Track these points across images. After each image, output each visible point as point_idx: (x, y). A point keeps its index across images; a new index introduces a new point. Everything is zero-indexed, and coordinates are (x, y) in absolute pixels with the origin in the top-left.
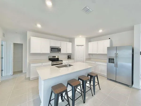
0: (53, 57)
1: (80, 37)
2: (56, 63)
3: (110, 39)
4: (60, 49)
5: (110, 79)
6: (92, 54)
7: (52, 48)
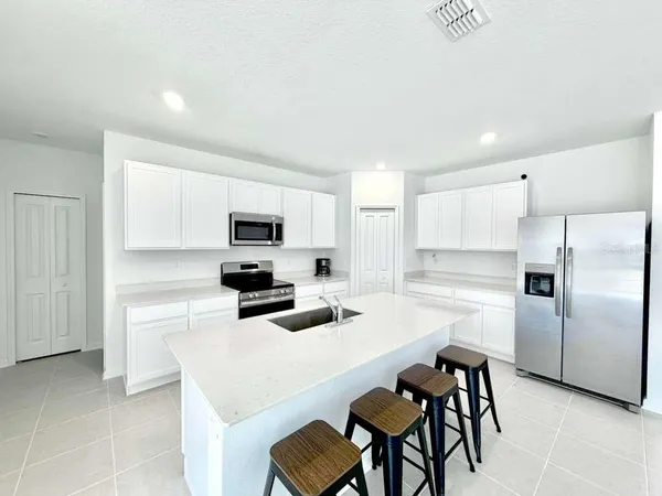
0: (243, 267)
1: (381, 166)
2: (260, 298)
3: (525, 181)
4: (280, 227)
5: (530, 373)
6: (434, 253)
7: (238, 224)
